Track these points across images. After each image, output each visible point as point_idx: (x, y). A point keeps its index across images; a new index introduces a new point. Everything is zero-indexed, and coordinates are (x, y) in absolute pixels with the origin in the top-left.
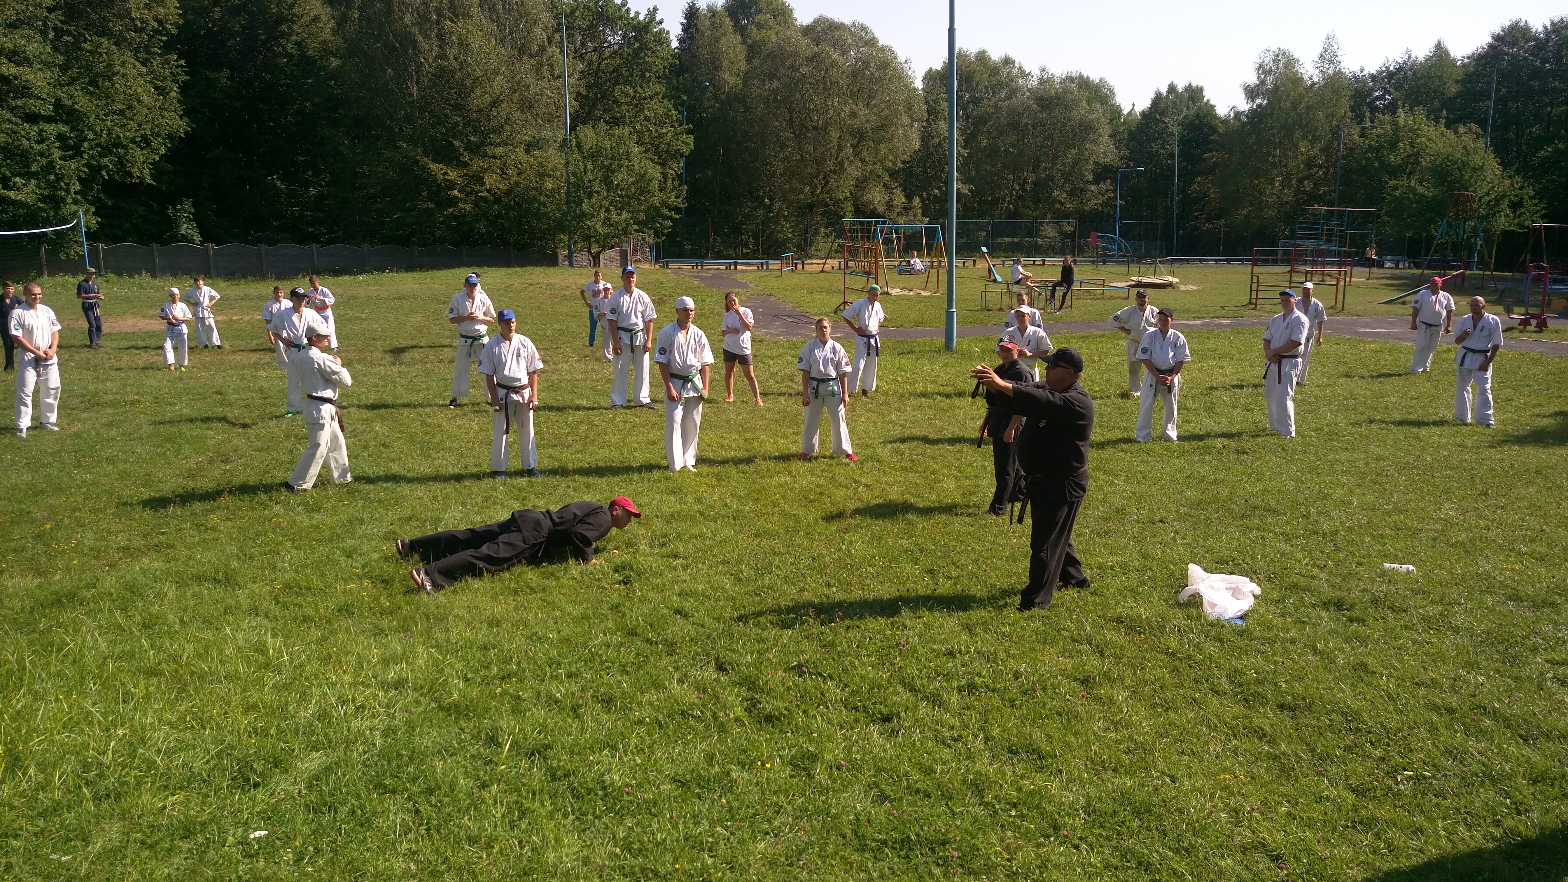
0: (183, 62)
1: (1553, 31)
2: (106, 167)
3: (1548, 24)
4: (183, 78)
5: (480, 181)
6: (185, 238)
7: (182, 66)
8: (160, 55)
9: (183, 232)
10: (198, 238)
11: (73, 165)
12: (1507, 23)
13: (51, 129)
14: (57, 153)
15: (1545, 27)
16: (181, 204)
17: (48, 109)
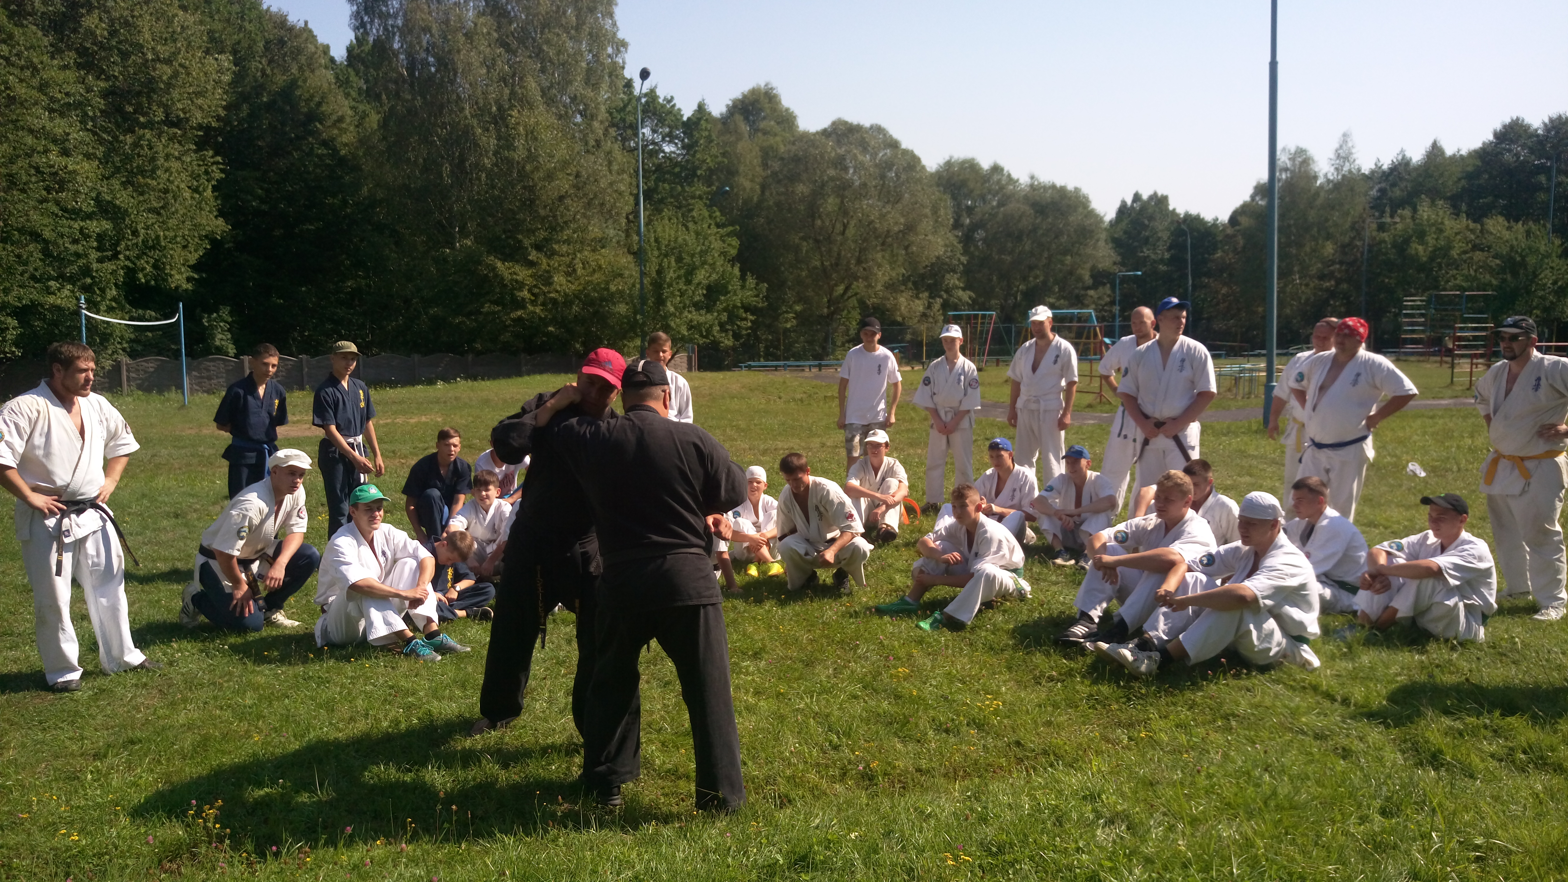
0: (219, 159)
1: (1554, 127)
2: (144, 269)
3: (1547, 121)
4: (218, 175)
5: (548, 282)
6: (220, 350)
7: (218, 163)
8: (196, 151)
9: (218, 343)
10: (232, 350)
11: (110, 266)
12: (1507, 121)
13: (95, 226)
14: (94, 255)
15: (1545, 124)
16: (217, 312)
17: (88, 206)
